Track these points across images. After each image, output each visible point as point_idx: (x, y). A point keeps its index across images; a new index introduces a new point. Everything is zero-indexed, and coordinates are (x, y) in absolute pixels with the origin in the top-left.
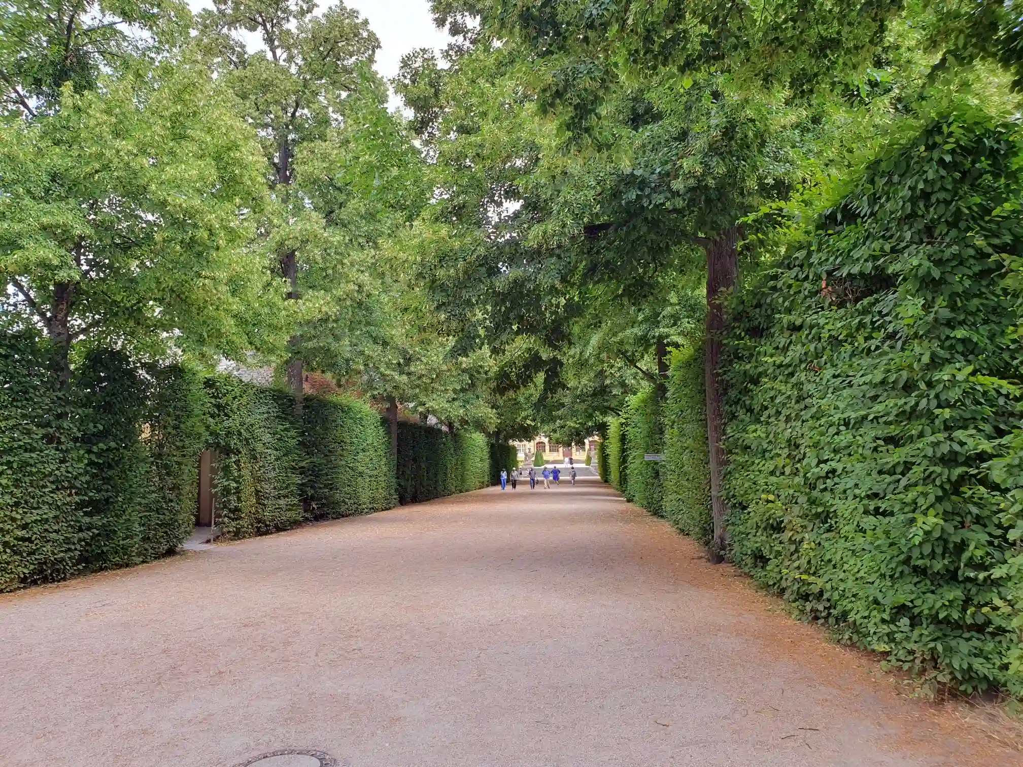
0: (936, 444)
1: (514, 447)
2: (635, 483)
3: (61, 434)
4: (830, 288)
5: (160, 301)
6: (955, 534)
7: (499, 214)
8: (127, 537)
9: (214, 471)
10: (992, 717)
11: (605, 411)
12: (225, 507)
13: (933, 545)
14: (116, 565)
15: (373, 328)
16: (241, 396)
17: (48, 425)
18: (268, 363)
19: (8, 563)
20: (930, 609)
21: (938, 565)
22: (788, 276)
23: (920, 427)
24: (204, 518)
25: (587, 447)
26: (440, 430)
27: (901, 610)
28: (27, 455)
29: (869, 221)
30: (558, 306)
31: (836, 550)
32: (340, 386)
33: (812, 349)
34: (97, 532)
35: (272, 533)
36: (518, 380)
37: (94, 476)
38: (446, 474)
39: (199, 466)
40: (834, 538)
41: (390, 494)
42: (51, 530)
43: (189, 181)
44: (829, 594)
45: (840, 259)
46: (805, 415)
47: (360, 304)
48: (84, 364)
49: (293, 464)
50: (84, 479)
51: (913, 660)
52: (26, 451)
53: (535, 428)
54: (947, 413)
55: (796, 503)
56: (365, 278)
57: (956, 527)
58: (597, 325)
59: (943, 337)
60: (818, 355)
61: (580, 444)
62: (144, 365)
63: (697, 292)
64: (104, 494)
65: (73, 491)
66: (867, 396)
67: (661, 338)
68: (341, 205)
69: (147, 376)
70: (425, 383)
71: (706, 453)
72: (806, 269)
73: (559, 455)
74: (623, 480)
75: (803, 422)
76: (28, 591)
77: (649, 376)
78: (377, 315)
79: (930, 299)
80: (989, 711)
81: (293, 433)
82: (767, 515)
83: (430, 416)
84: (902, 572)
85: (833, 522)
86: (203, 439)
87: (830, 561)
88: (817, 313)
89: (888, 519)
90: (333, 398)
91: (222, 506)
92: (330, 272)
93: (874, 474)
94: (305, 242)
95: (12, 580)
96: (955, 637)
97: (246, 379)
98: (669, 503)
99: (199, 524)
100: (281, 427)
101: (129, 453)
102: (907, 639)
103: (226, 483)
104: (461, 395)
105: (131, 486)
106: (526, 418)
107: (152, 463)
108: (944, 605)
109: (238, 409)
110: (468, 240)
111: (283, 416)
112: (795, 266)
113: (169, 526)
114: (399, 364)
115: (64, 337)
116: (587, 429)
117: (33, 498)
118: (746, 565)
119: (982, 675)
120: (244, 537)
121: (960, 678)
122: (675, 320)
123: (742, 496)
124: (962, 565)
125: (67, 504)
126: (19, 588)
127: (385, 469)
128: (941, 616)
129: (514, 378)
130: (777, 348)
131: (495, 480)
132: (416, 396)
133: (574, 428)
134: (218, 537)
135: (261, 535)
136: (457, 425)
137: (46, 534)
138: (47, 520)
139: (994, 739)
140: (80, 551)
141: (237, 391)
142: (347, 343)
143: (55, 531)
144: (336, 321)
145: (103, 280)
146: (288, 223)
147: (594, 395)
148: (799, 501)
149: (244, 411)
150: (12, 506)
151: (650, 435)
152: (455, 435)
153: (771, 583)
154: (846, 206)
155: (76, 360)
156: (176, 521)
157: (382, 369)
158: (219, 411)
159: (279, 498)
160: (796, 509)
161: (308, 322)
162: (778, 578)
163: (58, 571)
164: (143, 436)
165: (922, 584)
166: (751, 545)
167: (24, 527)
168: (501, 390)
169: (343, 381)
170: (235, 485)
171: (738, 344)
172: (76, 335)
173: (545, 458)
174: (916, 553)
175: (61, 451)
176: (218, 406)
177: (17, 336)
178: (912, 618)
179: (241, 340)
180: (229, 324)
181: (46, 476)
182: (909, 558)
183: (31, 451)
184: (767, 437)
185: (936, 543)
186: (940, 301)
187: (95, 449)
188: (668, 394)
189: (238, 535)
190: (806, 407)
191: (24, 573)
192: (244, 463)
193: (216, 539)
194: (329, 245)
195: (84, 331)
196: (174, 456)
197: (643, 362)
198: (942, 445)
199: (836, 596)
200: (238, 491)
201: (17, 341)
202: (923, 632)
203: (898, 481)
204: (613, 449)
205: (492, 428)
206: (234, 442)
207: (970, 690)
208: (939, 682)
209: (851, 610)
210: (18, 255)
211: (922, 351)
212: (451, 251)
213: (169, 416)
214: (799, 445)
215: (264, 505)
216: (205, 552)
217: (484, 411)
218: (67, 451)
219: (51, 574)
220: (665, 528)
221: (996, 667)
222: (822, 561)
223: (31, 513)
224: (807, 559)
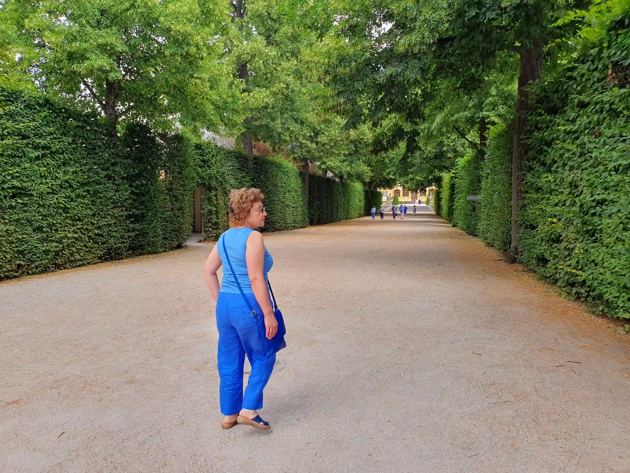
1: (380, 193)
2: (458, 215)
3: (115, 174)
4: (614, 75)
5: (167, 94)
7: (379, 32)
8: (155, 236)
9: (202, 200)
11: (442, 168)
12: (209, 222)
14: (150, 252)
15: (295, 113)
16: (217, 155)
17: (107, 169)
18: (232, 135)
19: (92, 248)
22: (583, 68)
24: (198, 227)
25: (427, 193)
26: (334, 181)
28: (97, 186)
31: (598, 253)
32: (274, 151)
33: (595, 119)
34: (138, 233)
36: (387, 145)
37: (134, 200)
38: (337, 208)
39: (194, 197)
40: (598, 246)
41: (305, 219)
42: (113, 230)
43: (184, 14)
44: (590, 282)
45: (625, 52)
46: (584, 165)
47: (287, 97)
48: (125, 134)
50: (129, 202)
52: (97, 184)
53: (395, 181)
55: (572, 224)
56: (290, 79)
58: (441, 108)
60: (599, 123)
61: (423, 191)
62: (159, 135)
64: (141, 211)
65: (124, 209)
67: (483, 118)
68: (276, 31)
69: (161, 141)
70: (326, 149)
71: (510, 194)
72: (596, 63)
73: (408, 198)
74: (451, 212)
75: (583, 170)
76: (103, 264)
77: (473, 145)
78: (298, 104)
81: (248, 179)
82: (550, 233)
83: (328, 172)
85: (598, 236)
86: (196, 180)
87: (593, 261)
88: (602, 93)
90: (270, 158)
92: (269, 75)
94: (253, 56)
95: (94, 258)
97: (219, 145)
98: (481, 226)
99: (194, 231)
100: (241, 175)
101: (154, 187)
103: (210, 208)
104: (349, 158)
105: (155, 207)
106: (389, 174)
107: (167, 194)
109: (215, 163)
110: (359, 47)
111: (242, 168)
112: (588, 61)
113: (178, 231)
114: (311, 136)
115: (114, 116)
116: (428, 181)
117: (103, 212)
118: (532, 264)
122: (494, 106)
123: (533, 220)
125: (121, 216)
126: (98, 262)
127: (301, 203)
129: (385, 143)
130: (568, 120)
131: (368, 213)
132: (320, 158)
133: (420, 181)
136: (345, 177)
137: (110, 233)
138: (110, 225)
140: (130, 243)
141: (214, 152)
142: (279, 122)
143: (115, 231)
144: (272, 108)
145: (134, 80)
146: (242, 44)
147: (436, 157)
148: (574, 223)
149: (219, 164)
150: (91, 216)
151: (471, 183)
152: (344, 184)
153: (548, 275)
155: (120, 132)
156: (182, 228)
157: (300, 140)
158: (204, 164)
160: (572, 228)
161: (256, 109)
162: (554, 272)
163: (118, 254)
164: (161, 178)
166: (537, 251)
167: (99, 228)
168: (375, 152)
169: (277, 149)
170: (215, 209)
171: (539, 119)
172: (120, 115)
173: (399, 200)
175: (116, 184)
176: (204, 161)
177: (88, 116)
179: (215, 119)
180: (209, 109)
181: (108, 199)
183: (99, 184)
184: (555, 181)
187: (134, 184)
188: (486, 156)
190: (585, 160)
191: (100, 254)
192: (220, 196)
193: (205, 240)
194: (268, 58)
195: (124, 113)
196: (179, 190)
197: (469, 136)
199: (595, 284)
200: (217, 212)
201: (88, 118)
204: (445, 194)
205: (367, 180)
206: (214, 183)
209: (605, 293)
210: (86, 64)
212: (348, 55)
213: (175, 166)
214: (578, 186)
216: (198, 247)
217: (363, 168)
218: (119, 185)
219: (115, 256)
220: (477, 243)
222: (588, 261)
223: (102, 220)
224: (576, 260)
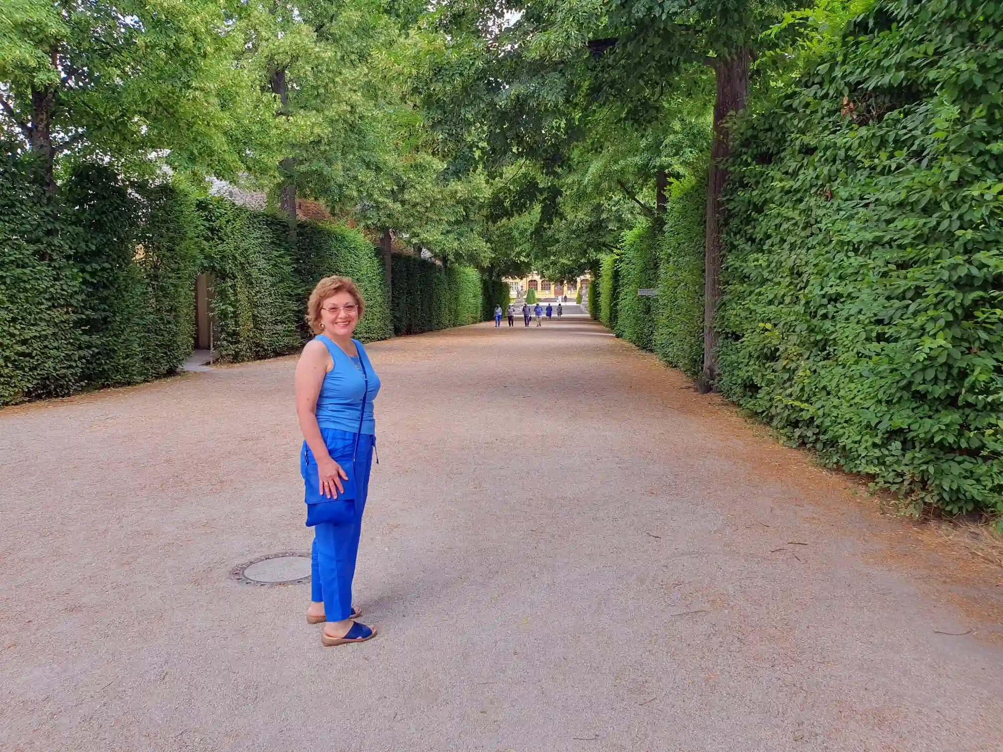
0: (955, 267)
1: (506, 284)
2: (624, 319)
3: (52, 251)
4: (851, 105)
5: (146, 115)
6: (961, 359)
7: (500, 26)
8: (128, 356)
9: (210, 295)
10: (975, 536)
11: (600, 247)
12: (223, 330)
13: (936, 370)
14: (118, 383)
15: (366, 153)
16: (234, 220)
17: (38, 241)
18: (261, 187)
19: (11, 377)
20: (926, 433)
21: (939, 391)
22: (807, 95)
23: (939, 250)
24: (203, 340)
25: (579, 285)
26: (434, 264)
27: (894, 434)
28: (19, 271)
29: (907, 25)
30: (558, 128)
31: (831, 376)
32: (334, 215)
33: (826, 172)
34: (97, 350)
35: (270, 358)
36: (512, 207)
37: (90, 295)
38: (440, 308)
39: (196, 290)
40: (831, 366)
41: (385, 325)
42: (50, 346)
44: (820, 420)
45: (867, 71)
46: (812, 241)
47: (352, 126)
48: (70, 180)
49: (289, 290)
50: (79, 298)
51: (903, 481)
52: (18, 266)
53: (528, 265)
54: (969, 234)
55: (794, 331)
56: (357, 97)
57: (962, 353)
58: (598, 151)
59: (976, 153)
60: (831, 179)
61: (573, 283)
62: (132, 184)
63: (701, 120)
64: (102, 313)
65: (70, 309)
66: (883, 218)
67: (662, 168)
68: (332, 18)
69: (137, 195)
70: (419, 212)
71: (702, 286)
72: (826, 87)
73: (550, 294)
74: (614, 316)
75: (809, 249)
76: (33, 404)
77: (647, 210)
78: (371, 138)
79: (966, 110)
80: (972, 530)
81: (288, 259)
82: (761, 345)
83: (424, 250)
84: (901, 398)
85: (832, 350)
86: (198, 262)
87: (824, 388)
88: (834, 132)
89: (893, 345)
90: (327, 226)
91: (220, 329)
92: (322, 90)
93: (882, 300)
94: (295, 58)
95: (16, 393)
96: (947, 460)
97: (239, 202)
98: (659, 337)
99: (197, 346)
100: (276, 253)
101: (124, 273)
102: (898, 462)
103: (223, 307)
104: (456, 227)
105: (127, 306)
106: (519, 254)
107: (148, 284)
108: (941, 429)
109: (232, 233)
110: (465, 51)
111: (278, 242)
112: (813, 84)
113: (168, 347)
114: (392, 191)
115: (46, 150)
116: (579, 267)
117: (30, 314)
118: (735, 394)
119: (969, 497)
120: (243, 360)
121: (947, 499)
122: (678, 150)
123: (737, 326)
124: (963, 391)
125: (65, 322)
126: (24, 402)
127: (379, 300)
128: (936, 440)
129: (507, 204)
130: (786, 173)
131: (488, 315)
132: (409, 227)
133: (567, 265)
134: (217, 360)
135: (260, 359)
136: (450, 258)
137: (46, 350)
138: (46, 337)
139: (978, 555)
140: (82, 368)
141: (230, 215)
142: (340, 168)
143: (55, 348)
144: (329, 143)
145: (84, 89)
146: (277, 36)
147: (590, 229)
148: (796, 330)
149: (238, 235)
150: (9, 322)
151: (644, 270)
152: (449, 269)
153: (760, 411)
154: (881, 10)
155: (61, 176)
156: (175, 342)
157: (376, 196)
158: (213, 234)
159: (276, 324)
160: (794, 338)
161: (301, 146)
162: (768, 405)
163: (62, 386)
164: (137, 257)
165: (921, 409)
166: (743, 374)
167: (24, 342)
169: (337, 211)
170: (232, 309)
171: (745, 171)
172: (60, 149)
173: (537, 296)
174: (919, 378)
175: (54, 268)
176: (212, 230)
178: (904, 443)
179: (231, 158)
180: (219, 142)
181: (41, 293)
182: (910, 383)
183: (23, 267)
184: (769, 266)
185: (940, 369)
186: (979, 111)
187: (88, 268)
188: (666, 228)
189: (236, 358)
190: (812, 234)
191: (28, 388)
192: (241, 288)
193: (216, 362)
194: (321, 61)
195: (67, 145)
196: (170, 278)
197: (641, 196)
198: (960, 268)
199: (827, 423)
200: (235, 315)
202: (916, 455)
203: (907, 306)
204: (605, 286)
205: (486, 264)
206: (229, 266)
207: (955, 511)
208: (925, 503)
209: (841, 436)
211: (952, 167)
212: (448, 63)
213: (162, 237)
214: (802, 273)
215: (261, 330)
216: (204, 373)
217: (479, 245)
218: (60, 268)
219: (55, 389)
220: (654, 362)
221: (987, 488)
222: (816, 388)
223: (29, 329)
224: (800, 386)
